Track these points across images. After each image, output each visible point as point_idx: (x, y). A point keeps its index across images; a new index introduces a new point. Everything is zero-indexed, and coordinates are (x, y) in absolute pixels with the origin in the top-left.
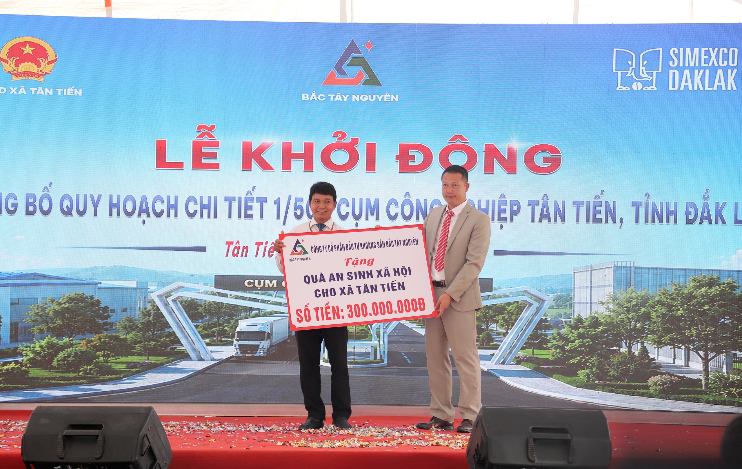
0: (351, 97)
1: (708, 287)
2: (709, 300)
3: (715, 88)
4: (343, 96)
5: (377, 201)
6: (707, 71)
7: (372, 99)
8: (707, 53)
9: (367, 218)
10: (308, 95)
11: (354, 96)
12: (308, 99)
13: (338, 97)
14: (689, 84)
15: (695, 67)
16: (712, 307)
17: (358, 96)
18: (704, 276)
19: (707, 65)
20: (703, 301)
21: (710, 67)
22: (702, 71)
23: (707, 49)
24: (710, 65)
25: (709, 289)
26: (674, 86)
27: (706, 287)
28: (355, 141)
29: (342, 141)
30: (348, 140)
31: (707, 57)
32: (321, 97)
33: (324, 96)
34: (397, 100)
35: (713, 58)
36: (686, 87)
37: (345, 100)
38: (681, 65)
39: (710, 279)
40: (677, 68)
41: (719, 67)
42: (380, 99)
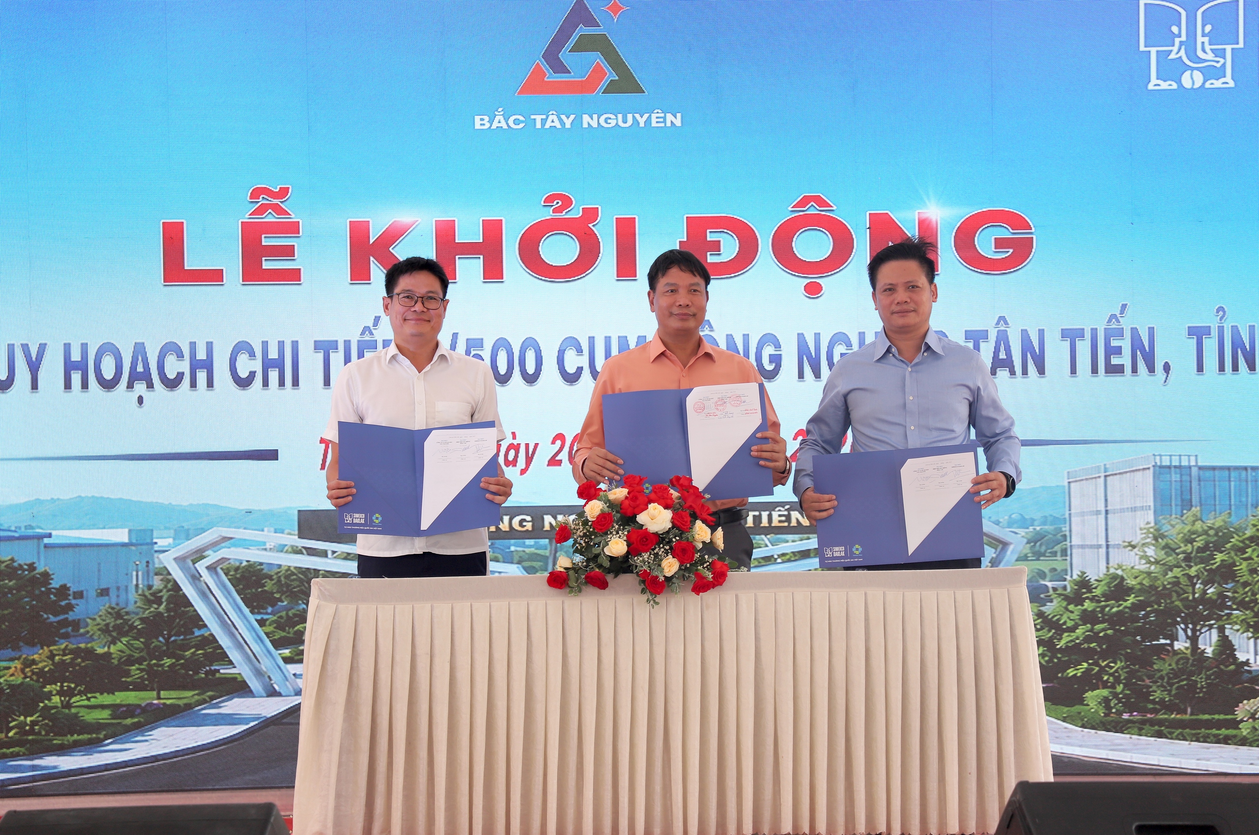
0: (579, 120)
4: (563, 117)
7: (625, 122)
10: (486, 118)
11: (586, 118)
12: (487, 125)
13: (553, 121)
17: (595, 117)
28: (591, 214)
29: (563, 215)
30: (575, 212)
32: (516, 122)
33: (521, 118)
34: (678, 123)
37: (568, 126)
42: (642, 121)
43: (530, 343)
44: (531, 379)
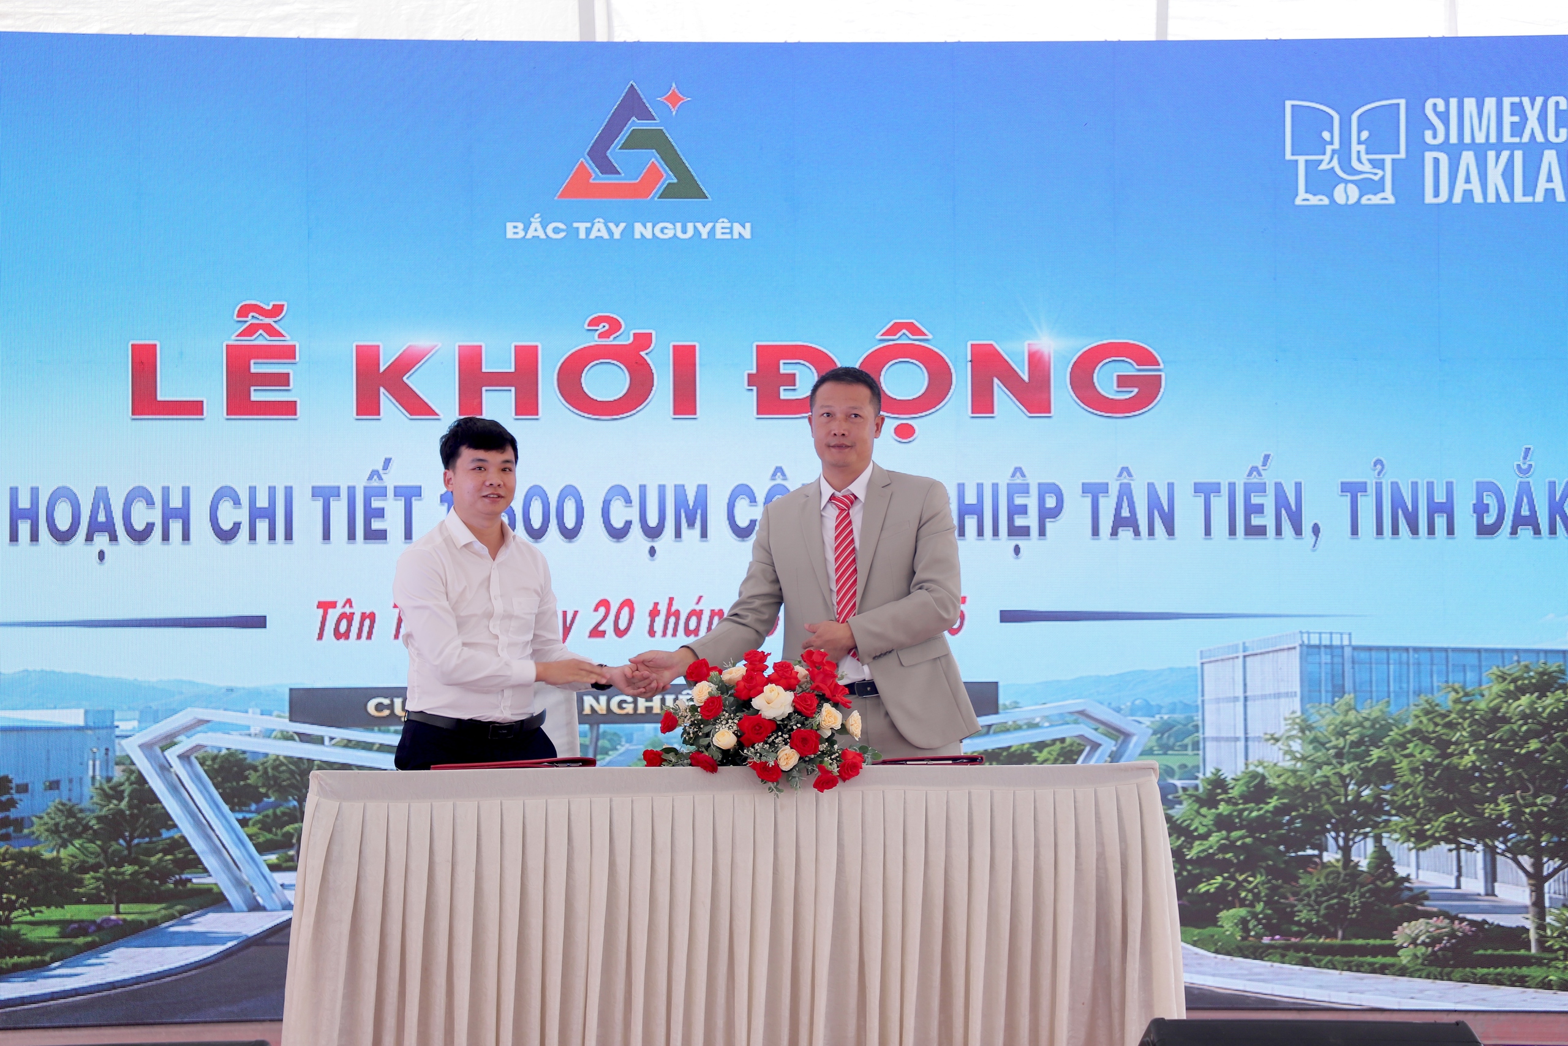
0: (630, 228)
1: (1536, 694)
2: (1540, 728)
3: (1539, 197)
4: (612, 225)
5: (702, 490)
6: (1518, 155)
7: (684, 231)
8: (1518, 109)
9: (678, 534)
10: (520, 225)
11: (638, 226)
12: (522, 234)
13: (599, 229)
14: (1475, 186)
15: (1488, 145)
16: (1549, 744)
17: (649, 225)
18: (1526, 666)
19: (1516, 140)
20: (1524, 728)
21: (1525, 144)
22: (1505, 154)
23: (1516, 100)
24: (1526, 138)
25: (1539, 698)
26: (1437, 194)
27: (1532, 694)
28: (643, 341)
29: (610, 341)
30: (624, 338)
31: (1516, 119)
32: (556, 230)
33: (561, 226)
34: (747, 234)
35: (1533, 123)
36: (1468, 194)
37: (617, 236)
38: (1454, 139)
39: (1542, 674)
40: (1443, 147)
41: (1548, 144)
42: (704, 232)
43: (570, 491)
44: (570, 534)
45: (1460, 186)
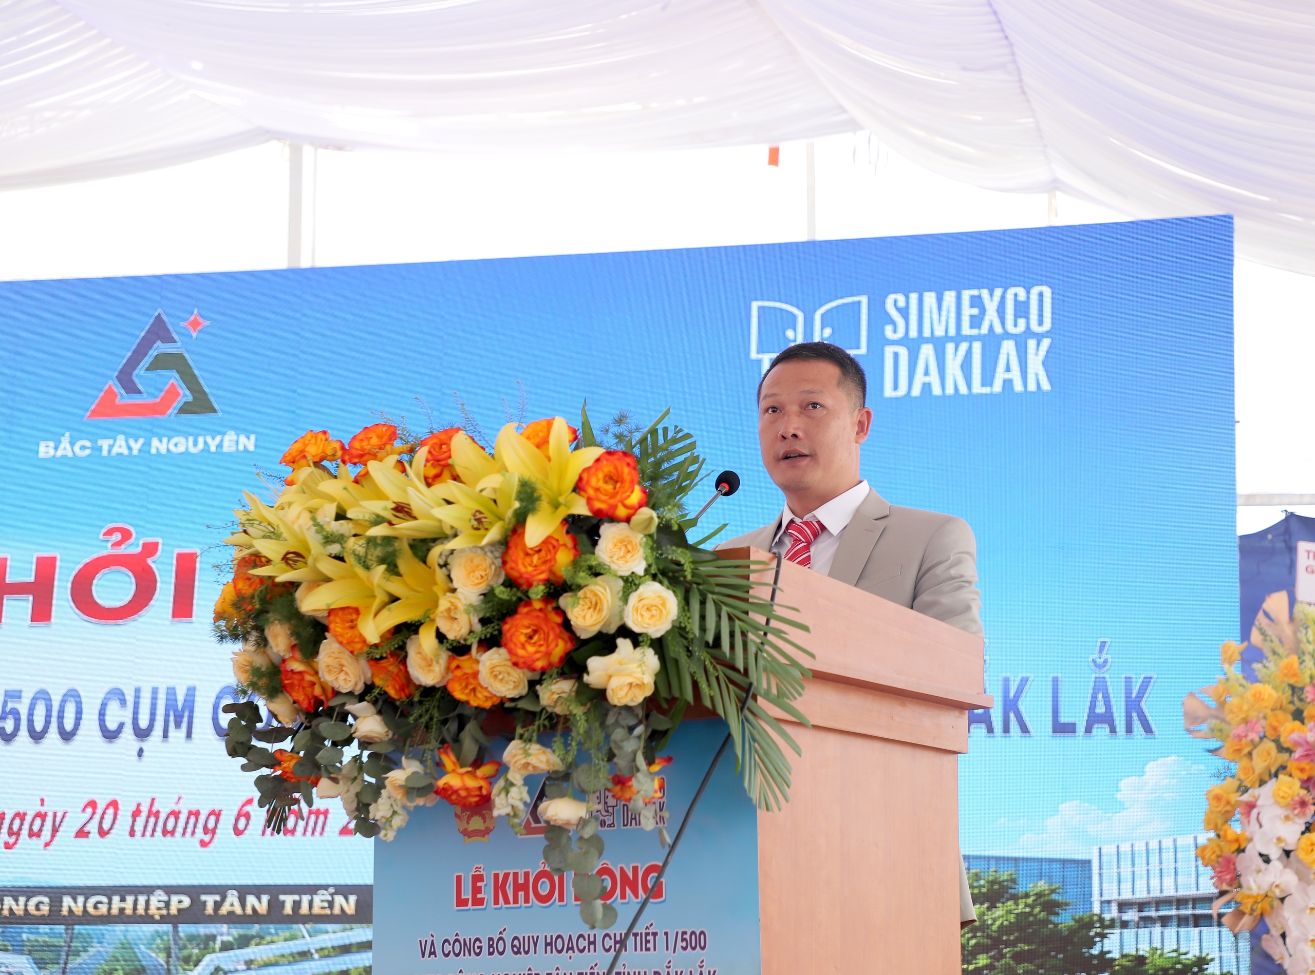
3: (997, 387)
5: (191, 692)
6: (977, 347)
8: (976, 302)
9: (165, 735)
10: (52, 445)
11: (155, 442)
12: (52, 453)
13: (121, 446)
14: (934, 379)
15: (947, 338)
16: (998, 960)
17: (165, 440)
18: (976, 875)
19: (975, 332)
20: (973, 942)
21: (984, 336)
22: (964, 346)
23: (975, 292)
24: (984, 330)
25: (989, 909)
26: (896, 387)
29: (123, 550)
30: (133, 548)
31: (975, 311)
32: (83, 448)
33: (87, 444)
34: (251, 446)
35: (991, 315)
36: (927, 387)
37: (135, 451)
38: (913, 333)
39: (992, 883)
40: (904, 341)
41: (1007, 335)
42: (213, 445)
43: (73, 695)
44: (67, 736)
45: (919, 379)
